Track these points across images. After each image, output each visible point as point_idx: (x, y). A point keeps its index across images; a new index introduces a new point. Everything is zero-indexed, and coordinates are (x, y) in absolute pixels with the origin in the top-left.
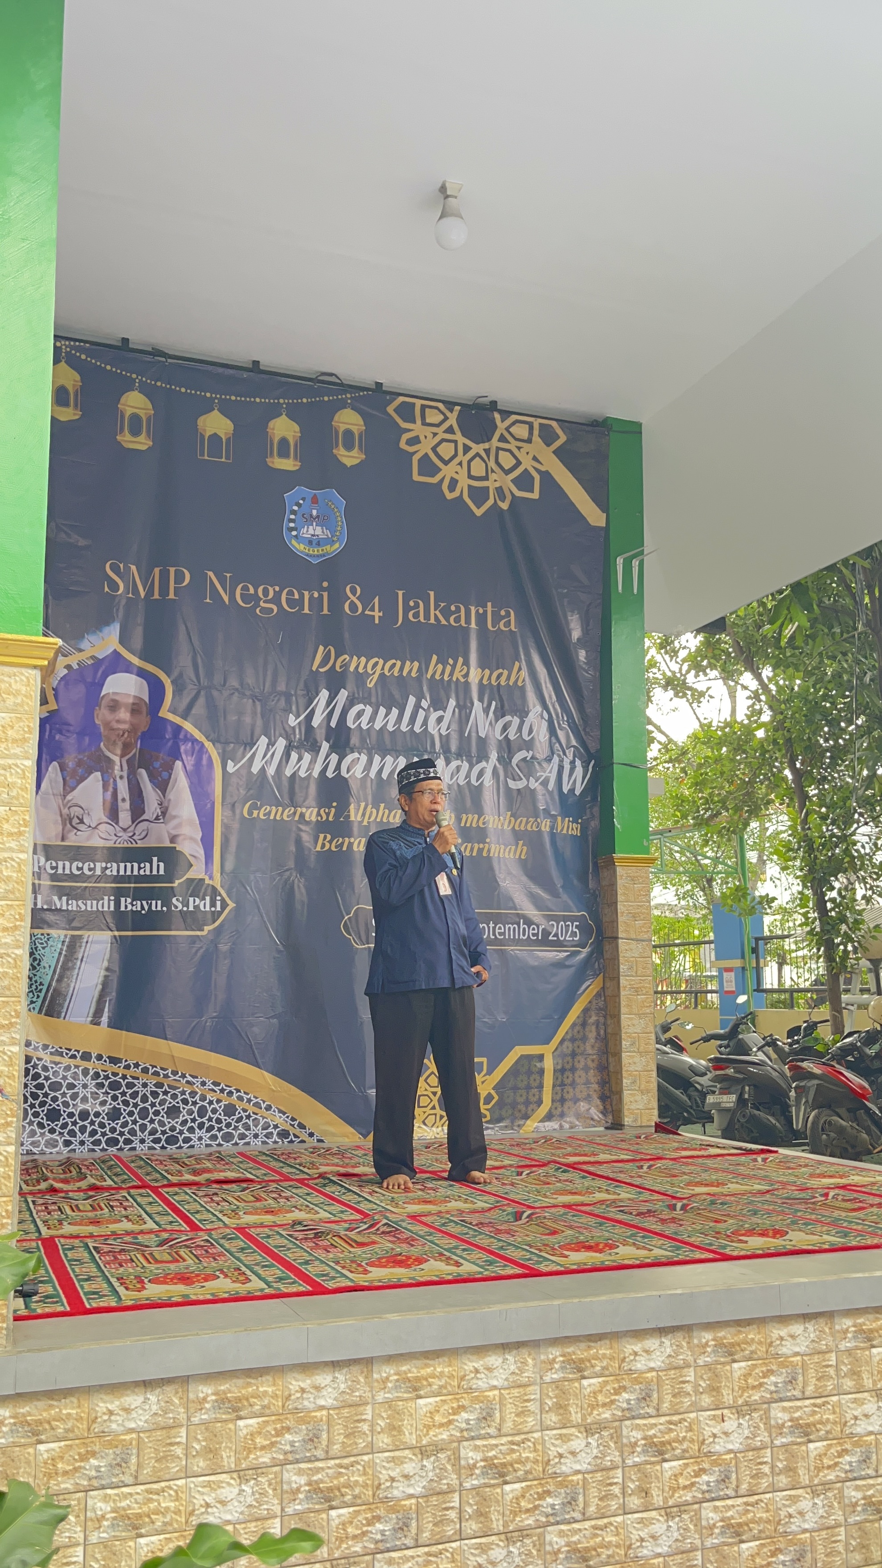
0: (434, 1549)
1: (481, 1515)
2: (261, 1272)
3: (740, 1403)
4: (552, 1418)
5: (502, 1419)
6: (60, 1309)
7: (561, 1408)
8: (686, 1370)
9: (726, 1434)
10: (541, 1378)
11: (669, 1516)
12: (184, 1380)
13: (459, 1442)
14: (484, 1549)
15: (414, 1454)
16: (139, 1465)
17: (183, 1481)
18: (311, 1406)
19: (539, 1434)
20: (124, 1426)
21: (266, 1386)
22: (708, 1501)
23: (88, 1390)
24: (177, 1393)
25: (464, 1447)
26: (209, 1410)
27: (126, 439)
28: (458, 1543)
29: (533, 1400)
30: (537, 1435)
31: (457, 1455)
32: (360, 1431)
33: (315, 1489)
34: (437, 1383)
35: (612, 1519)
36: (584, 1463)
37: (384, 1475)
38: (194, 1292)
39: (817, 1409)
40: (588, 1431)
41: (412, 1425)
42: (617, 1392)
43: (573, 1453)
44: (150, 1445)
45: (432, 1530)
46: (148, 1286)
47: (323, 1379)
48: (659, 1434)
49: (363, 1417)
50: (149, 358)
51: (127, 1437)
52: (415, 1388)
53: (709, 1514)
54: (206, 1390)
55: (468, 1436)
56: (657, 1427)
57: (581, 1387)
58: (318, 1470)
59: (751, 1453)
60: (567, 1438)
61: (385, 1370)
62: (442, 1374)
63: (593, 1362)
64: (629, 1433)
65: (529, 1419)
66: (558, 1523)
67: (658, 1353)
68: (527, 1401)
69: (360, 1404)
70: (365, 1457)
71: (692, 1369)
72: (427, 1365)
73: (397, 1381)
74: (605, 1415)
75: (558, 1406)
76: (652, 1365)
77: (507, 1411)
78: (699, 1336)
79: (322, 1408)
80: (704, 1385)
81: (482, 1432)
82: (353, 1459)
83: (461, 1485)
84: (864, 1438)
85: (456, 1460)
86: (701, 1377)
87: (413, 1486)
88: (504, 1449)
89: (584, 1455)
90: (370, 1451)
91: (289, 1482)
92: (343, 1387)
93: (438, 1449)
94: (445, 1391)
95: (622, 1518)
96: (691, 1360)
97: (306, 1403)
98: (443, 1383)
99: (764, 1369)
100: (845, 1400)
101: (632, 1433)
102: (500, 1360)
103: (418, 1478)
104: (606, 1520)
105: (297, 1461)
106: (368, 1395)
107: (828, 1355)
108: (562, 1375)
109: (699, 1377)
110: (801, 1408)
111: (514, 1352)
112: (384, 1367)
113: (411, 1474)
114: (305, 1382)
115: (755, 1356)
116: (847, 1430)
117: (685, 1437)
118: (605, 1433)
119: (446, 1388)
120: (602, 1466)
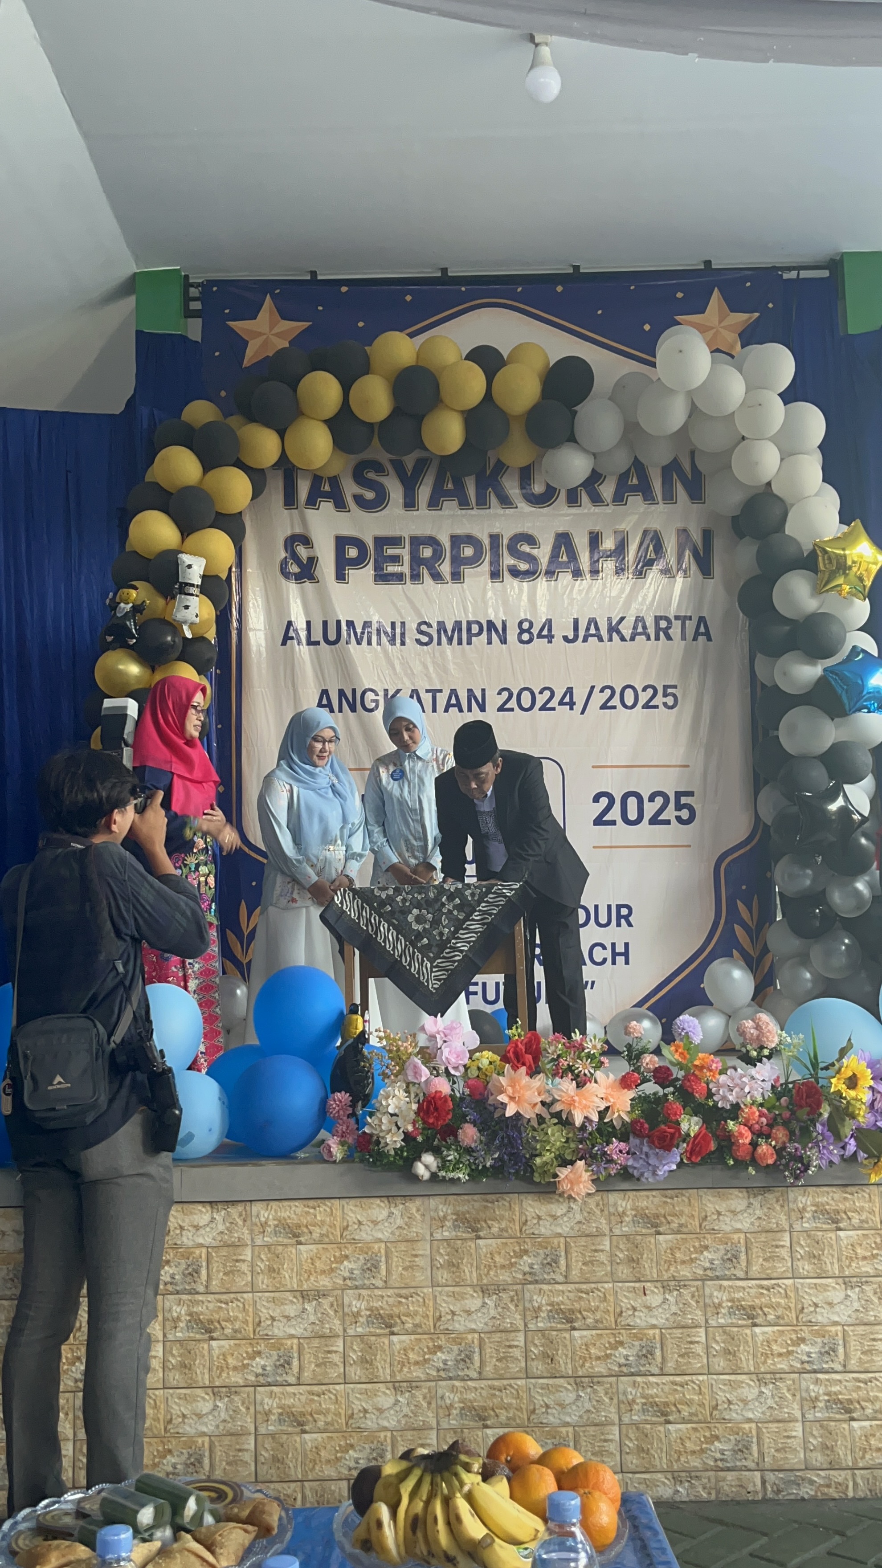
0: (316, 1388)
1: (366, 1361)
3: (665, 1277)
4: (443, 1276)
5: (388, 1272)
7: (453, 1266)
8: (599, 1239)
9: (649, 1308)
10: (432, 1235)
11: (579, 1386)
13: (343, 1290)
14: (369, 1395)
15: (295, 1297)
18: (190, 1243)
19: (430, 1290)
22: (626, 1375)
25: (347, 1295)
28: (342, 1386)
29: (422, 1255)
30: (427, 1291)
31: (340, 1302)
32: (239, 1271)
33: (195, 1321)
34: (317, 1232)
35: (512, 1381)
36: (479, 1323)
37: (264, 1314)
39: (764, 1291)
40: (485, 1291)
41: (292, 1270)
42: (518, 1255)
43: (468, 1313)
45: (314, 1371)
47: (202, 1217)
48: (567, 1302)
49: (243, 1258)
52: (296, 1235)
53: (628, 1389)
55: (351, 1284)
56: (564, 1295)
57: (477, 1247)
58: (198, 1302)
59: (680, 1331)
60: (461, 1297)
61: (264, 1215)
62: (323, 1222)
63: (489, 1222)
64: (531, 1297)
65: (417, 1274)
66: (451, 1379)
67: (565, 1219)
68: (416, 1256)
69: (238, 1245)
70: (245, 1295)
71: (608, 1238)
72: (308, 1213)
73: (276, 1226)
74: (504, 1277)
75: (451, 1264)
76: (559, 1230)
77: (394, 1264)
78: (615, 1204)
79: (201, 1246)
80: (621, 1256)
81: (366, 1282)
82: (232, 1296)
83: (345, 1330)
84: (827, 1328)
85: (339, 1307)
86: (617, 1247)
87: (294, 1326)
88: (391, 1300)
89: (480, 1314)
90: (249, 1289)
91: (170, 1310)
92: (221, 1227)
93: (320, 1294)
94: (327, 1240)
95: (524, 1381)
96: (605, 1228)
97: (185, 1239)
98: (324, 1231)
99: (697, 1244)
100: (802, 1284)
101: (535, 1297)
102: (385, 1213)
103: (299, 1320)
104: (505, 1382)
105: (178, 1293)
106: (247, 1237)
107: (779, 1234)
108: (454, 1233)
109: (614, 1247)
110: (744, 1288)
111: (401, 1207)
112: (262, 1212)
113: (292, 1315)
114: (183, 1221)
115: (684, 1230)
116: (804, 1318)
117: (598, 1307)
118: (504, 1295)
119: (328, 1237)
120: (502, 1328)
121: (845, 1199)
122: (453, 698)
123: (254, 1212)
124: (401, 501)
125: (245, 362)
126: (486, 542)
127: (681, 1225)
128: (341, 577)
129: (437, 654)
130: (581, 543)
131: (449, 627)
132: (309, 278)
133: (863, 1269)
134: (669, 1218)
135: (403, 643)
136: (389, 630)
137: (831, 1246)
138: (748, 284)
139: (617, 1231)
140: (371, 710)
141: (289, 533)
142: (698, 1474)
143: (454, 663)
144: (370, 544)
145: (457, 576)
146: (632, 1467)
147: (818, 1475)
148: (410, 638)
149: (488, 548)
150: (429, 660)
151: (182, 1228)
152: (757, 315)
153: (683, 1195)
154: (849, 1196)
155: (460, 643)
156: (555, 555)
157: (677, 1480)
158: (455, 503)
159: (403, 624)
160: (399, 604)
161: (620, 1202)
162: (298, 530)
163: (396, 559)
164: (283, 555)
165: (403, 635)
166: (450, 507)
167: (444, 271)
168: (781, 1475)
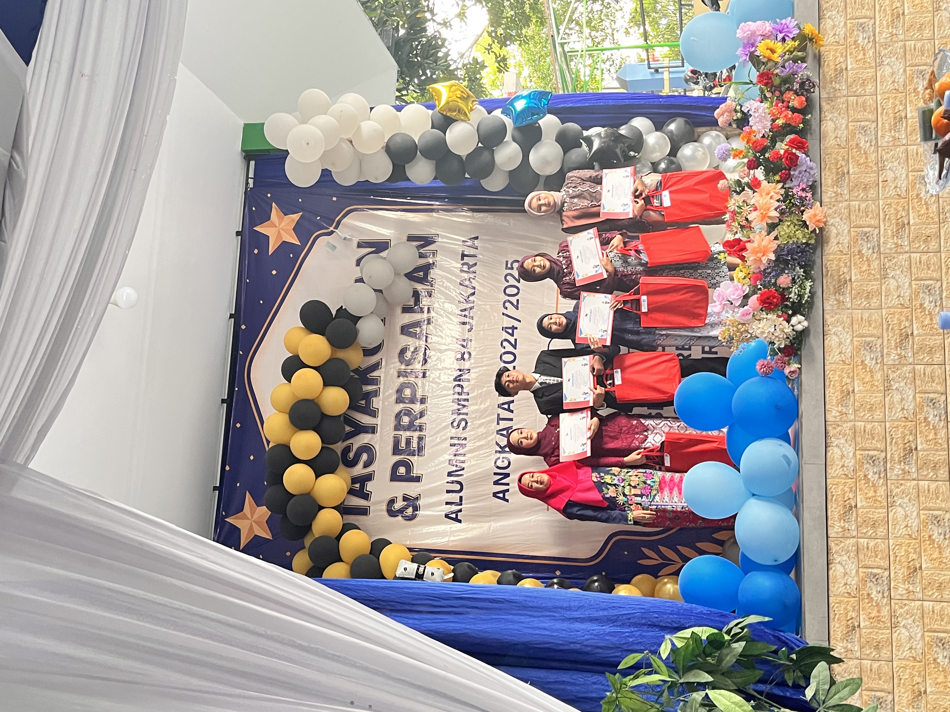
1: (931, 351)
3: (876, 169)
4: (875, 302)
5: (872, 336)
8: (851, 207)
10: (848, 309)
11: (945, 221)
12: (829, 539)
13: (884, 364)
15: (888, 395)
16: (878, 567)
17: (891, 541)
18: (853, 461)
19: (884, 310)
20: (854, 576)
21: (838, 490)
24: (836, 544)
25: (887, 362)
26: (849, 524)
29: (862, 315)
30: (884, 313)
32: (871, 430)
33: (904, 459)
34: (846, 380)
35: (943, 261)
36: (905, 281)
37: (899, 415)
39: (885, 112)
40: (885, 277)
41: (871, 396)
42: (862, 256)
43: (898, 287)
44: (867, 561)
47: (836, 453)
48: (891, 227)
51: (861, 574)
55: (880, 359)
56: (887, 229)
57: (857, 281)
58: (892, 457)
59: (909, 160)
60: (888, 290)
61: (834, 413)
62: (840, 376)
63: (841, 273)
64: (888, 249)
65: (874, 318)
66: (941, 299)
67: (839, 227)
68: (862, 318)
69: (854, 429)
70: (887, 426)
71: (851, 203)
72: (834, 385)
73: (842, 406)
74: (875, 264)
75: (867, 297)
76: (846, 231)
77: (867, 332)
78: (830, 198)
79: (854, 454)
80: (862, 195)
81: (879, 350)
82: (888, 435)
83: (910, 364)
84: (908, 76)
85: (895, 367)
86: (857, 197)
87: (908, 396)
88: (891, 335)
89: (900, 280)
90: (884, 424)
91: (898, 475)
92: (842, 441)
93: (887, 379)
94: (851, 374)
95: (942, 254)
96: (845, 204)
97: (850, 464)
98: (845, 375)
99: (855, 150)
100: (881, 90)
101: (888, 246)
102: (834, 337)
103: (904, 392)
104: (943, 265)
105: (886, 470)
106: (850, 424)
107: (849, 103)
108: (848, 295)
109: (856, 198)
110: (883, 123)
111: (830, 327)
112: (833, 414)
113: (900, 397)
114: (838, 465)
115: (846, 157)
116: (901, 89)
117: (895, 208)
118: (887, 265)
119: (849, 373)
120: (908, 267)
121: (828, 65)
122: (504, 406)
123: (833, 419)
124: (370, 436)
125: (268, 537)
126: (402, 380)
127: (843, 159)
128: (418, 479)
129: (474, 416)
130: (408, 318)
131: (456, 407)
132: (217, 492)
133: (871, 55)
134: (839, 166)
135: (465, 439)
136: (455, 448)
137: (857, 73)
138: (254, 209)
139: (847, 197)
140: (509, 463)
141: (386, 513)
143: (481, 404)
144: (397, 458)
145: (423, 401)
148: (461, 434)
149: (406, 379)
150: (477, 422)
151: (843, 466)
152: (274, 204)
153: (824, 158)
154: (826, 63)
155: (467, 400)
156: (414, 335)
158: (374, 399)
159: (452, 438)
160: (438, 440)
161: (829, 195)
162: (385, 507)
163: (408, 442)
164: (400, 518)
165: (459, 439)
166: (377, 403)
167: (223, 401)
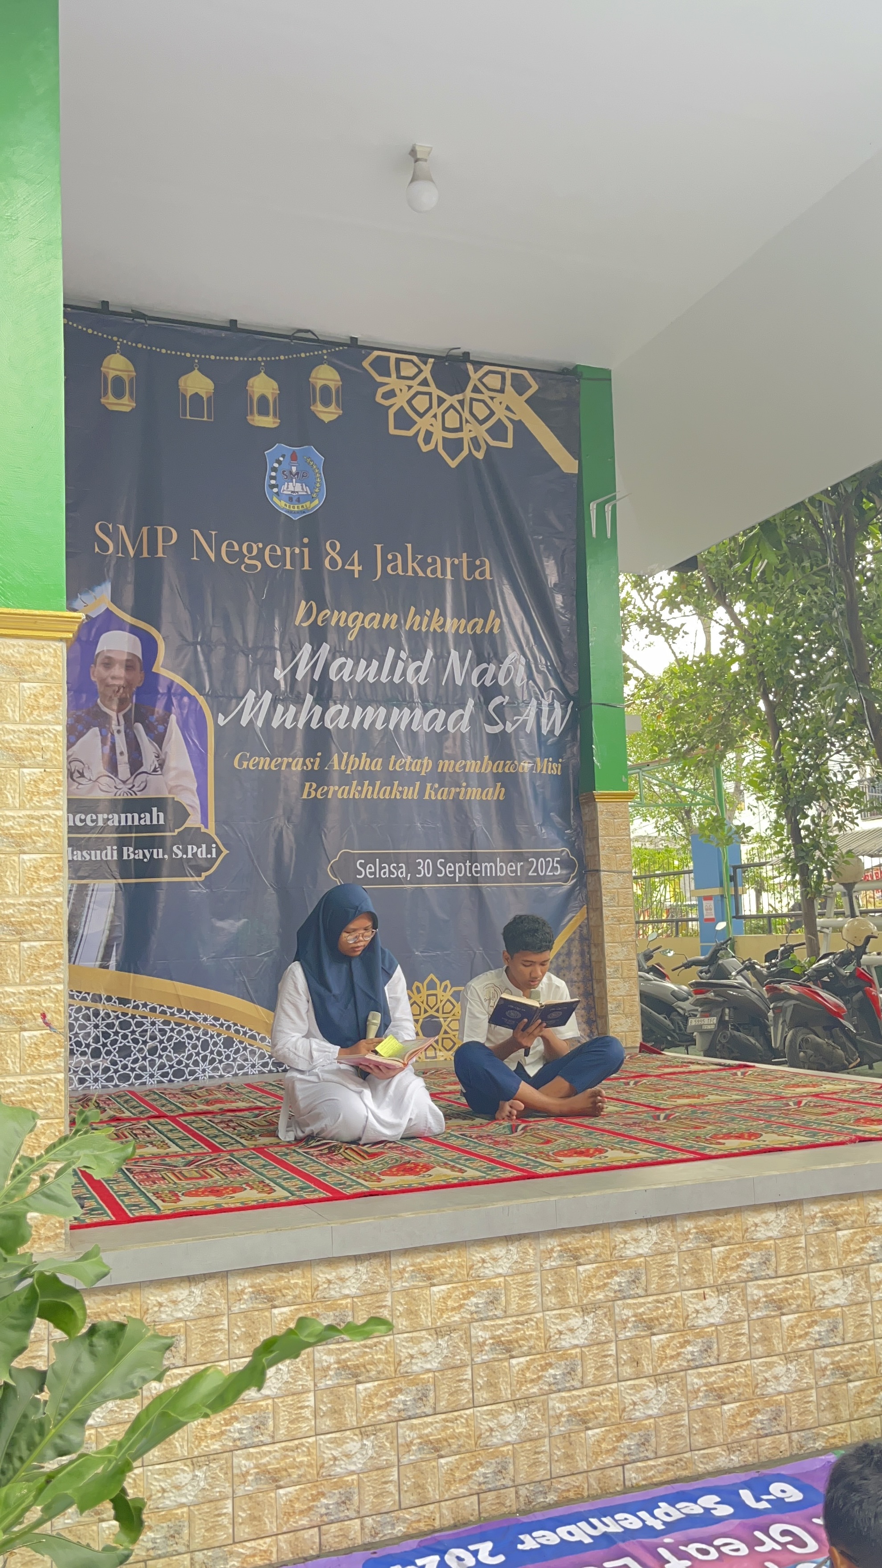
0: (450, 1415)
1: (491, 1385)
2: (283, 1183)
3: (719, 1282)
4: (553, 1300)
5: (508, 1302)
6: (106, 1219)
7: (559, 1291)
8: (671, 1255)
9: (708, 1310)
10: (541, 1266)
11: (658, 1383)
12: (224, 1275)
13: (470, 1323)
14: (494, 1415)
15: (430, 1335)
16: (187, 1350)
17: (227, 1362)
18: (337, 1295)
19: (541, 1314)
20: (173, 1316)
21: (296, 1279)
22: (693, 1368)
23: (139, 1286)
24: (218, 1286)
25: (474, 1328)
26: (247, 1300)
27: (111, 402)
28: (471, 1410)
29: (535, 1285)
30: (538, 1315)
31: (468, 1334)
33: (343, 1366)
34: (448, 1273)
35: (607, 1386)
36: (581, 1338)
37: (404, 1353)
38: (225, 1201)
39: (788, 1286)
40: (585, 1310)
41: (427, 1310)
42: (609, 1276)
43: (572, 1330)
44: (196, 1332)
45: (448, 1400)
46: (182, 1198)
47: (347, 1271)
48: (648, 1312)
49: (384, 1304)
50: (128, 320)
51: (176, 1326)
52: (429, 1277)
53: (694, 1380)
54: (243, 1283)
55: (478, 1317)
56: (646, 1305)
57: (577, 1273)
58: (346, 1350)
59: (730, 1326)
60: (566, 1317)
61: (402, 1264)
62: (452, 1263)
63: (587, 1250)
64: (620, 1311)
65: (531, 1302)
66: (559, 1391)
67: (645, 1241)
68: (530, 1286)
69: (382, 1292)
70: (387, 1338)
71: (676, 1254)
72: (439, 1257)
73: (413, 1271)
74: (600, 1296)
76: (640, 1251)
77: (512, 1295)
79: (347, 1296)
80: (687, 1268)
81: (490, 1314)
83: (473, 1360)
84: (832, 1310)
85: (468, 1339)
86: (684, 1261)
87: (430, 1361)
88: (510, 1328)
89: (581, 1331)
91: (320, 1361)
92: (364, 1278)
93: (451, 1330)
94: (455, 1279)
95: (616, 1385)
96: (675, 1246)
97: (332, 1292)
98: (453, 1272)
99: (741, 1252)
100: (814, 1277)
101: (623, 1311)
102: (504, 1252)
103: (435, 1355)
104: (602, 1387)
106: (387, 1285)
107: (798, 1238)
108: (559, 1262)
109: (682, 1261)
110: (774, 1285)
112: (400, 1260)
113: (428, 1351)
115: (733, 1241)
116: (816, 1304)
117: (671, 1313)
118: (599, 1312)
119: (456, 1276)
120: (598, 1341)
121: (842, 1205)
123: (393, 1261)
127: (729, 1238)
133: (855, 1260)
137: (833, 1244)
139: (683, 1248)
142: (745, 1443)
146: (700, 1446)
147: (827, 1430)
151: (329, 1282)
153: (730, 1212)
157: (731, 1451)
161: (685, 1223)
168: (802, 1434)
